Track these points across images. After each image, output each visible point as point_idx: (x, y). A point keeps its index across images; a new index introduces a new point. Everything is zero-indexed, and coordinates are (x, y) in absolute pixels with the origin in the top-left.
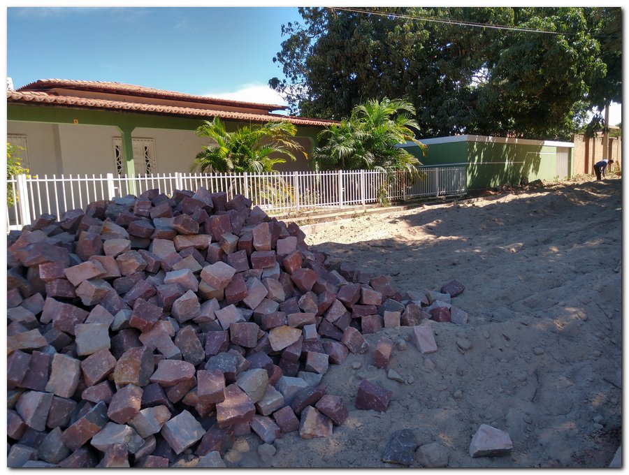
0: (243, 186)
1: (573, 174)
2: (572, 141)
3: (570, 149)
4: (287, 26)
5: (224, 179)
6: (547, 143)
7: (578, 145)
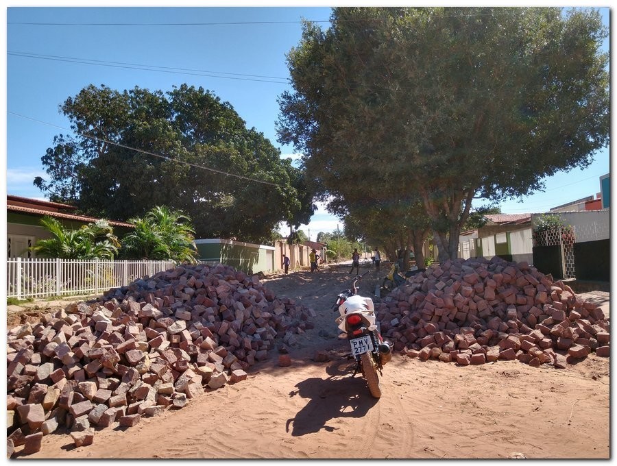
0: (55, 272)
1: (276, 269)
2: (274, 246)
3: (273, 251)
4: (59, 137)
5: (38, 264)
6: (261, 246)
7: (277, 249)
